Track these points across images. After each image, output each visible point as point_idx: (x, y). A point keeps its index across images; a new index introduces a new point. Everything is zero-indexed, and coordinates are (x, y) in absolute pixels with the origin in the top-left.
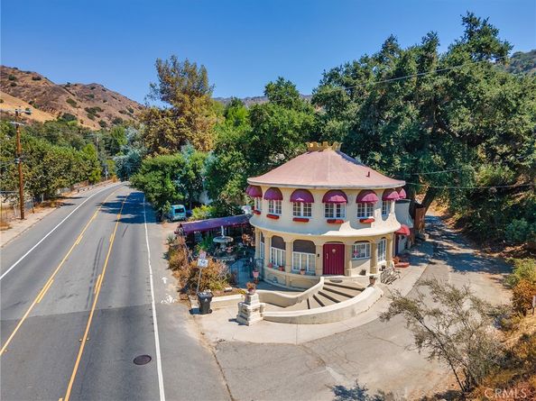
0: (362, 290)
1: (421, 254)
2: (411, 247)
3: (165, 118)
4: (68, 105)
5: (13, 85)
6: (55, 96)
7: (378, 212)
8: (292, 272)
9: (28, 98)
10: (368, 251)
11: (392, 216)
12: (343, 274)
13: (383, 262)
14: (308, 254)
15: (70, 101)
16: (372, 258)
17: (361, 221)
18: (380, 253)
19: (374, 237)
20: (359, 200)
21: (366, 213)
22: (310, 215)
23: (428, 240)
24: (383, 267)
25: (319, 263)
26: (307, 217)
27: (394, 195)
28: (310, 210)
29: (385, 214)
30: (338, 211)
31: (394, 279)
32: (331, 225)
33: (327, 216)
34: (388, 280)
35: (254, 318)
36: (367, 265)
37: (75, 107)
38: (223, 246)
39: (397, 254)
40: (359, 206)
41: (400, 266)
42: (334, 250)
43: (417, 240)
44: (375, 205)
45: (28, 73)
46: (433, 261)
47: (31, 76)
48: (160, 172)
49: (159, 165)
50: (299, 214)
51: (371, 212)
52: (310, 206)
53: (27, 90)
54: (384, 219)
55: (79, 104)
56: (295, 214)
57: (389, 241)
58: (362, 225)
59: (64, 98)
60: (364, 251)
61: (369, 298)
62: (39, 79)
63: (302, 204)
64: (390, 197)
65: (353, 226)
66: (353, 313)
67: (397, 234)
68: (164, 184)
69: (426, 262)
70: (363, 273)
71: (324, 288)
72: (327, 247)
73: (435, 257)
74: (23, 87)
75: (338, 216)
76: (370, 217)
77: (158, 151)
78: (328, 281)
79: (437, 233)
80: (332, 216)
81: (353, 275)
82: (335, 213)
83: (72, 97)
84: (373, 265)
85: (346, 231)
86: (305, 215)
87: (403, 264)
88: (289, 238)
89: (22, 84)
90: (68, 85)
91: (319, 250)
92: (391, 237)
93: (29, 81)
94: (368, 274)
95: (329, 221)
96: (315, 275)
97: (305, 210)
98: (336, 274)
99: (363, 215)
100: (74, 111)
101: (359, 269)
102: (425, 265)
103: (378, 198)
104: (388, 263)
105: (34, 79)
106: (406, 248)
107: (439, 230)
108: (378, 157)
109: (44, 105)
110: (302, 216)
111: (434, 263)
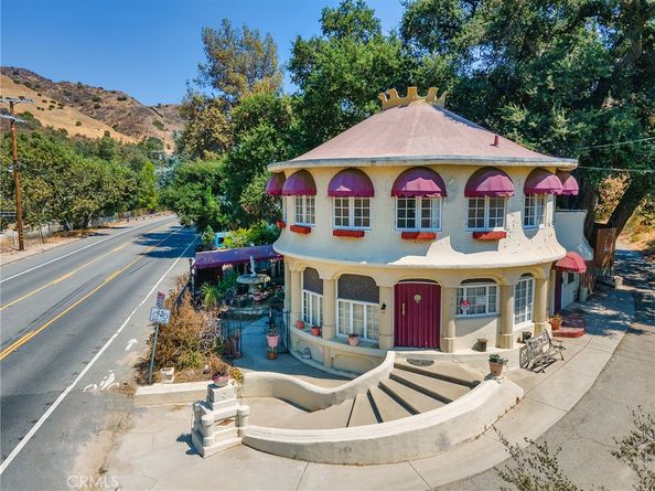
0: (473, 385)
1: (610, 312)
2: (588, 299)
3: (213, 109)
4: (155, 128)
5: (97, 107)
6: (140, 118)
7: (514, 219)
8: (335, 339)
9: (112, 122)
10: (493, 300)
11: (546, 230)
12: (438, 348)
13: (528, 325)
14: (365, 304)
15: (158, 124)
16: (502, 317)
17: (476, 236)
18: (519, 307)
19: (504, 270)
20: (471, 191)
21: (487, 218)
22: (367, 223)
23: (620, 287)
24: (527, 336)
25: (386, 322)
26: (361, 228)
27: (551, 182)
28: (367, 213)
29: (529, 223)
30: (426, 213)
31: (549, 361)
32: (410, 244)
33: (401, 224)
34: (536, 363)
35: (220, 439)
36: (489, 331)
37: (161, 129)
38: (252, 290)
39: (557, 310)
40: (472, 204)
41: (563, 335)
42: (418, 298)
43: (600, 286)
44: (509, 203)
45: (113, 92)
46: (637, 326)
47: (117, 96)
48: (200, 185)
49: (199, 174)
50: (346, 222)
51: (498, 216)
52: (367, 204)
53: (111, 112)
54: (530, 236)
55: (166, 126)
56: (338, 222)
57: (540, 282)
58: (476, 244)
59: (150, 119)
60: (484, 301)
61: (485, 405)
62: (125, 99)
63: (351, 200)
64: (542, 185)
65: (457, 247)
66: (443, 444)
67: (557, 269)
68: (204, 202)
69: (621, 328)
70: (481, 346)
71: (392, 377)
72: (403, 291)
73: (638, 319)
74: (108, 108)
75: (426, 224)
76: (496, 229)
77: (203, 156)
78: (403, 361)
79: (638, 276)
80: (411, 224)
81: (459, 351)
82: (418, 219)
83: (159, 119)
84: (503, 330)
85: (442, 257)
86: (357, 223)
87: (570, 330)
88: (329, 272)
89: (106, 105)
90: (159, 106)
91: (387, 297)
92: (544, 274)
93: (113, 101)
94: (491, 349)
95: (405, 236)
96: (377, 346)
97: (357, 212)
98: (423, 347)
99: (481, 224)
100: (160, 134)
101: (473, 338)
102: (620, 335)
103: (515, 187)
104: (538, 328)
105: (119, 99)
106: (577, 299)
107: (641, 272)
108: (518, 116)
109: (129, 129)
110: (352, 226)
111: (640, 332)
